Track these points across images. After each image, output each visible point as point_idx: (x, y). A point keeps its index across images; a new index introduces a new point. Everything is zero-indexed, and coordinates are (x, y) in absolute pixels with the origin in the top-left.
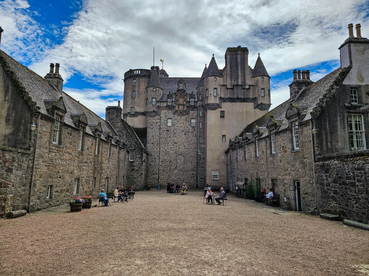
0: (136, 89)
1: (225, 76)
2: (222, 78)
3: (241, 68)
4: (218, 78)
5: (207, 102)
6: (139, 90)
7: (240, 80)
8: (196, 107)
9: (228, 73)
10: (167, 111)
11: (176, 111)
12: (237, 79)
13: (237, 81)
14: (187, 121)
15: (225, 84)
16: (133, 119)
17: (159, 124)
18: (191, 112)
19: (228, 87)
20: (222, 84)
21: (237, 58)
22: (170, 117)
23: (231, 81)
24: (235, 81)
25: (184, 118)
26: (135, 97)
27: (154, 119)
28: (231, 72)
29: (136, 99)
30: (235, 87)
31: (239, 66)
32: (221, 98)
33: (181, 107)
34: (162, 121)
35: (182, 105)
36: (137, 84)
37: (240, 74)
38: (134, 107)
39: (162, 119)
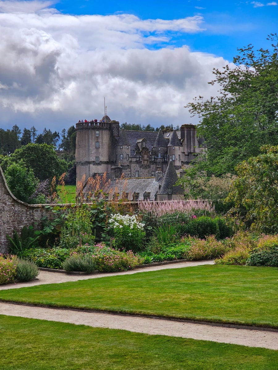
0: (100, 140)
1: (184, 146)
2: (182, 147)
3: (193, 141)
4: (180, 147)
5: (175, 164)
6: (102, 142)
7: (192, 150)
8: (156, 163)
9: (186, 143)
10: (135, 164)
11: (143, 165)
12: (191, 148)
13: (191, 150)
14: (149, 173)
15: (184, 152)
16: (98, 167)
17: (130, 175)
18: (152, 166)
19: (186, 154)
20: (182, 151)
21: (190, 133)
22: (137, 170)
23: (187, 149)
24: (189, 150)
25: (147, 170)
26: (99, 147)
27: (127, 171)
28: (187, 143)
29: (100, 150)
30: (190, 154)
31: (192, 139)
32: (182, 161)
33: (146, 162)
34: (132, 173)
35: (146, 160)
36: (100, 136)
37: (192, 145)
38: (99, 157)
39: (132, 171)
